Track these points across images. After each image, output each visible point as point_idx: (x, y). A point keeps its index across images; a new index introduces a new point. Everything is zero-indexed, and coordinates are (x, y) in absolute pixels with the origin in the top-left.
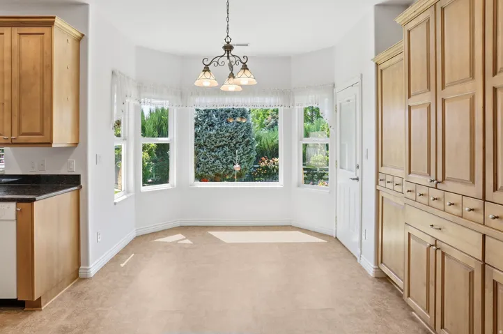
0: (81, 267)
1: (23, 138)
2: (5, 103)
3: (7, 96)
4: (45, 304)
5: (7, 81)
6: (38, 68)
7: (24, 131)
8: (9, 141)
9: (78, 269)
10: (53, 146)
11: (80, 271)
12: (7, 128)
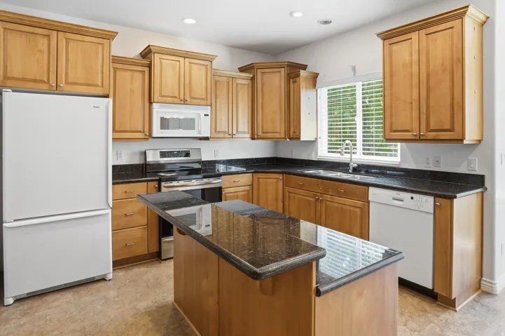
0: (483, 279)
1: (431, 135)
2: (414, 103)
3: (415, 95)
4: (459, 305)
5: (415, 81)
6: (447, 63)
7: (432, 127)
8: (417, 138)
9: (480, 280)
10: (465, 142)
11: (482, 282)
12: (416, 125)
